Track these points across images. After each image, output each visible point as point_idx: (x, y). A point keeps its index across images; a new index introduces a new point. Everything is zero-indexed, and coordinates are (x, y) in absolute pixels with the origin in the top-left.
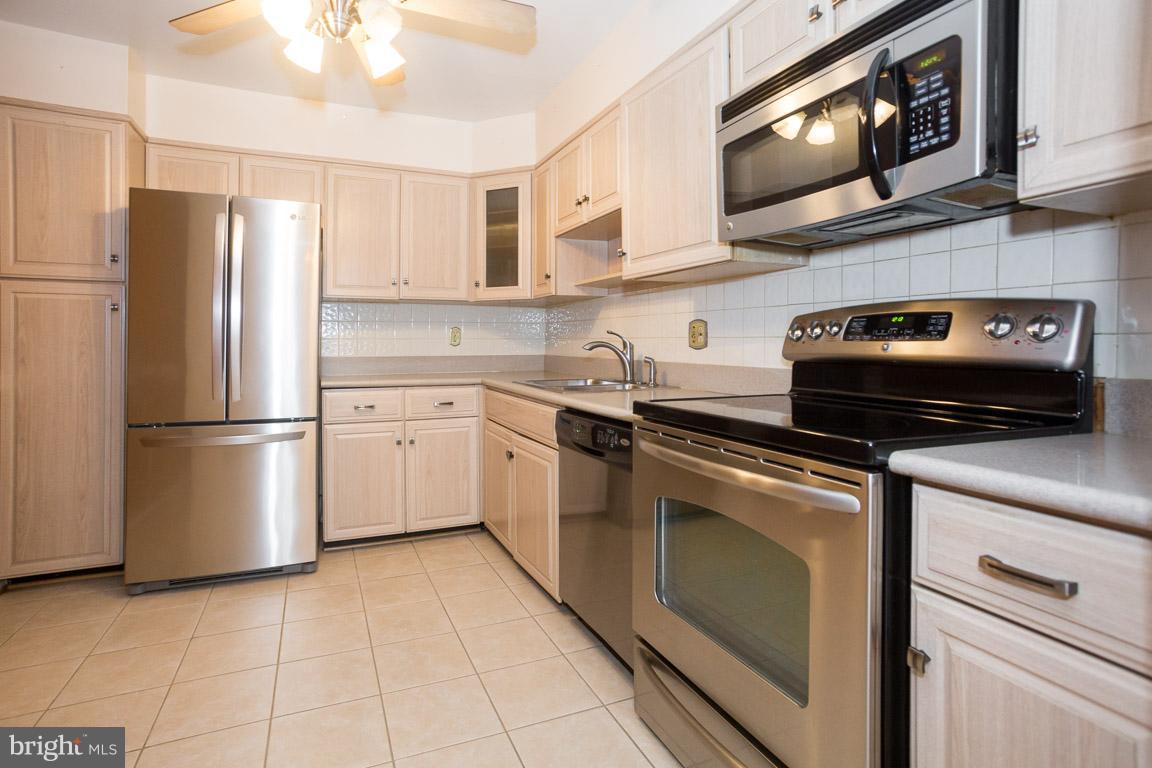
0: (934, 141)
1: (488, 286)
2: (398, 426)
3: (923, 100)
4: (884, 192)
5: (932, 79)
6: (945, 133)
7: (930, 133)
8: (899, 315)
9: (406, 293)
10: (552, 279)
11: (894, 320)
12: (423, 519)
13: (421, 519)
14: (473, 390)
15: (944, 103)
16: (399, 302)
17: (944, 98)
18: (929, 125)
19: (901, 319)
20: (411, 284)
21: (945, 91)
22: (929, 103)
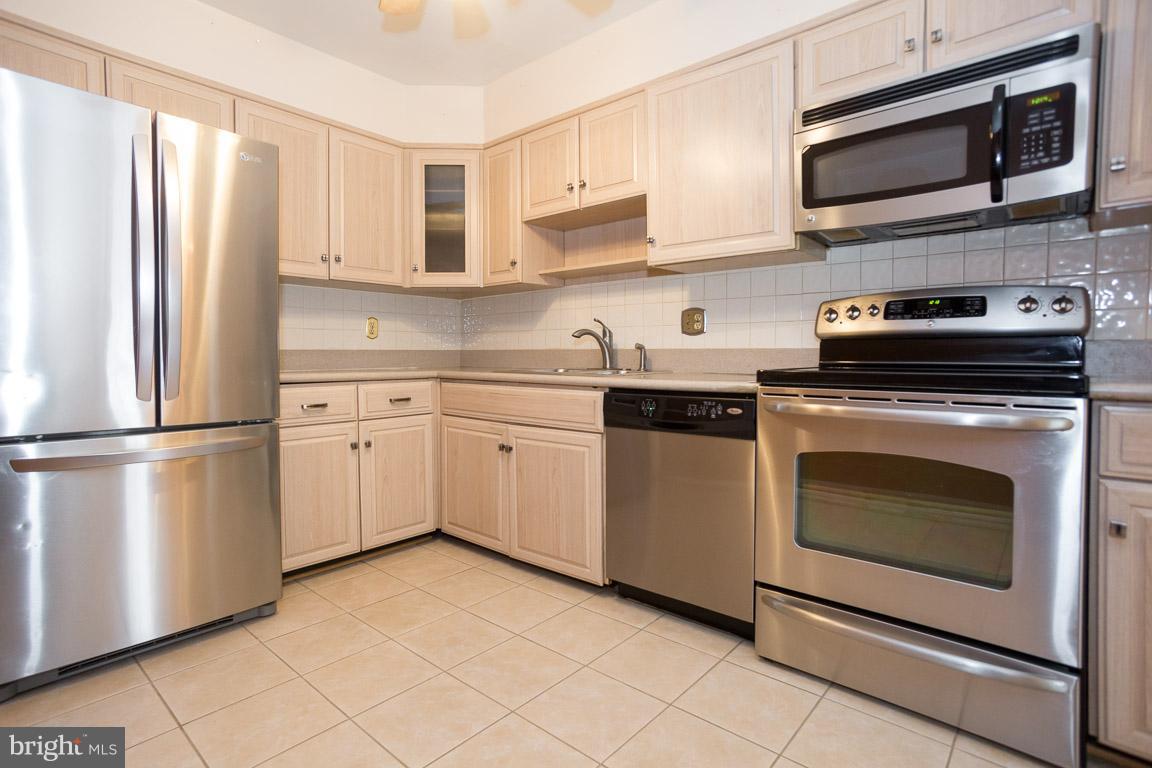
0: (1046, 160)
1: (427, 271)
2: (351, 428)
3: (1035, 129)
4: (997, 196)
5: (1045, 113)
6: (1056, 155)
7: (1041, 154)
8: (935, 299)
9: (338, 272)
10: (518, 265)
11: (931, 303)
12: (380, 533)
13: (378, 534)
14: (428, 383)
15: (1056, 133)
16: (331, 283)
17: (1057, 128)
18: (1041, 148)
19: (938, 302)
20: (342, 263)
21: (1058, 124)
22: (1041, 131)
